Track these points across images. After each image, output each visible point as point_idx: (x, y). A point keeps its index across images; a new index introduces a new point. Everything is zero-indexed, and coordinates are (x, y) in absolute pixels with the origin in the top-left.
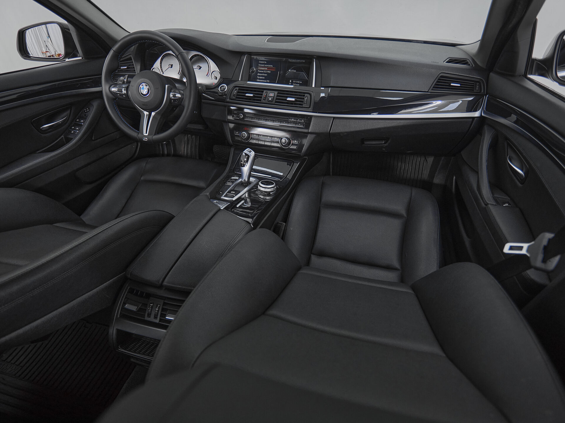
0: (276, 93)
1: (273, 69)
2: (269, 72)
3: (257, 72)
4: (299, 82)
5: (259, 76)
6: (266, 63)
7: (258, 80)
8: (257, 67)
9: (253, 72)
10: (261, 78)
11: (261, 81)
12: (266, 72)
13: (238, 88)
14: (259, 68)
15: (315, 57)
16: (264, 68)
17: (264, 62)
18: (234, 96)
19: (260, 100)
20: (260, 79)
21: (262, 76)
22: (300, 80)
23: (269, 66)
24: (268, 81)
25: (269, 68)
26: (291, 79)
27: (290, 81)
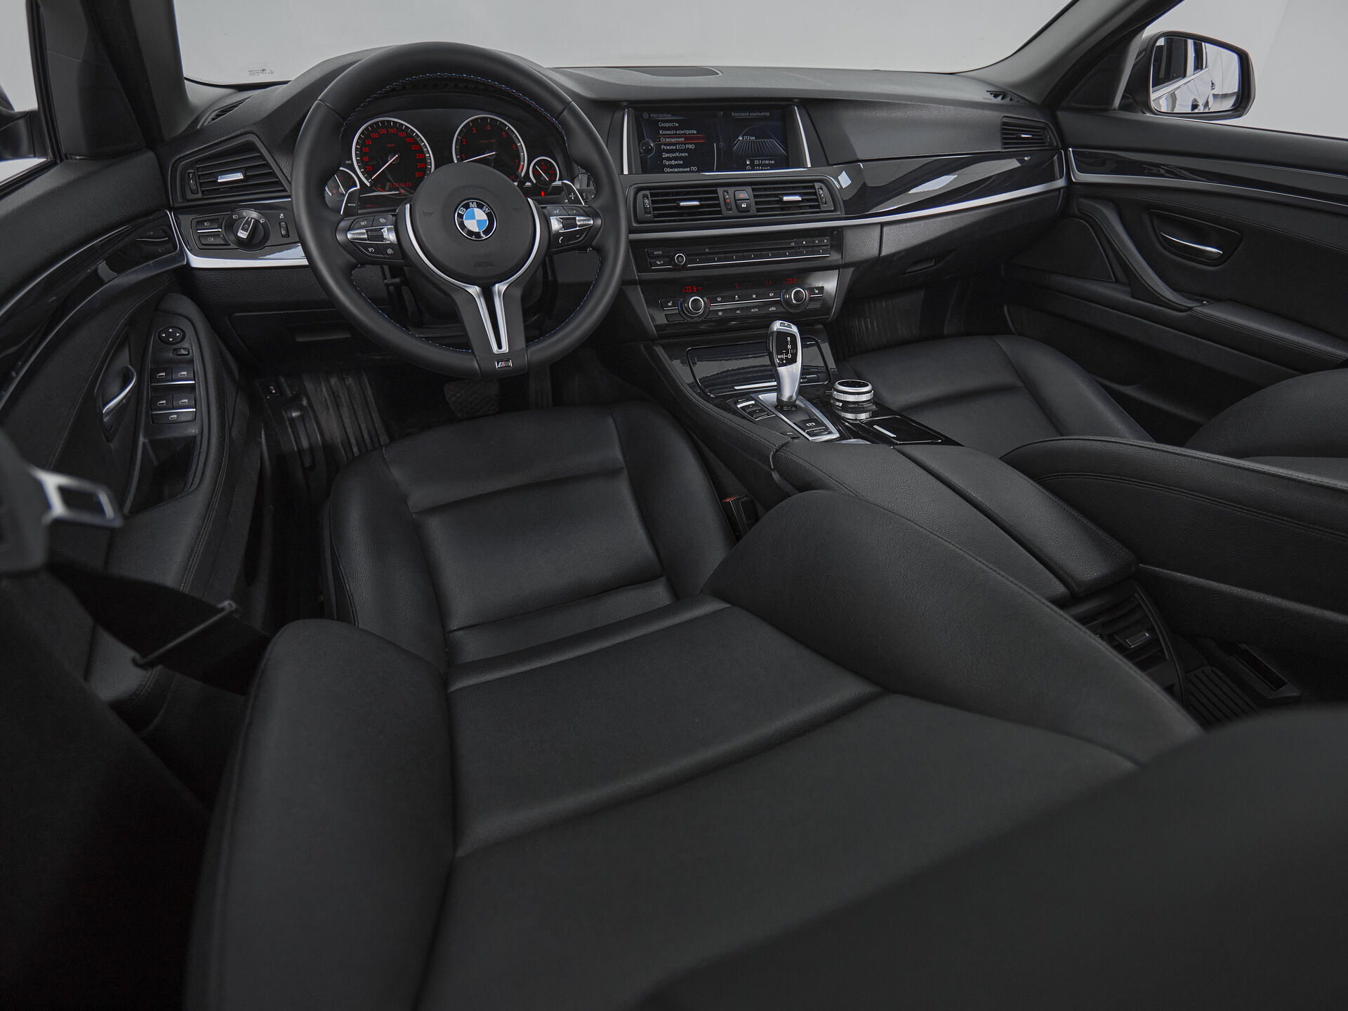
0: (749, 189)
1: (698, 138)
2: (690, 146)
3: (660, 151)
4: (767, 162)
5: (669, 159)
6: (677, 125)
7: (669, 170)
8: (656, 137)
9: (648, 151)
10: (673, 162)
11: (676, 170)
12: (683, 147)
13: (647, 192)
14: (663, 140)
15: (796, 100)
16: (676, 138)
17: (671, 125)
18: (650, 213)
19: (720, 212)
20: (671, 166)
21: (676, 159)
22: (770, 157)
23: (688, 132)
24: (694, 168)
25: (688, 138)
26: (748, 157)
27: (748, 163)
